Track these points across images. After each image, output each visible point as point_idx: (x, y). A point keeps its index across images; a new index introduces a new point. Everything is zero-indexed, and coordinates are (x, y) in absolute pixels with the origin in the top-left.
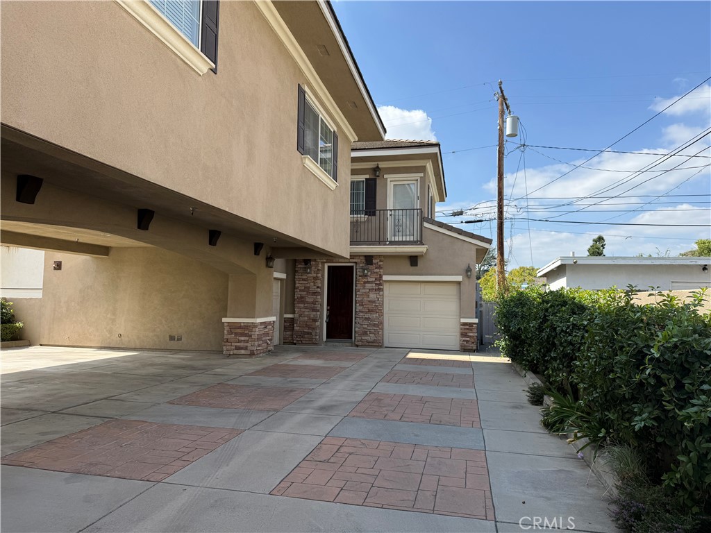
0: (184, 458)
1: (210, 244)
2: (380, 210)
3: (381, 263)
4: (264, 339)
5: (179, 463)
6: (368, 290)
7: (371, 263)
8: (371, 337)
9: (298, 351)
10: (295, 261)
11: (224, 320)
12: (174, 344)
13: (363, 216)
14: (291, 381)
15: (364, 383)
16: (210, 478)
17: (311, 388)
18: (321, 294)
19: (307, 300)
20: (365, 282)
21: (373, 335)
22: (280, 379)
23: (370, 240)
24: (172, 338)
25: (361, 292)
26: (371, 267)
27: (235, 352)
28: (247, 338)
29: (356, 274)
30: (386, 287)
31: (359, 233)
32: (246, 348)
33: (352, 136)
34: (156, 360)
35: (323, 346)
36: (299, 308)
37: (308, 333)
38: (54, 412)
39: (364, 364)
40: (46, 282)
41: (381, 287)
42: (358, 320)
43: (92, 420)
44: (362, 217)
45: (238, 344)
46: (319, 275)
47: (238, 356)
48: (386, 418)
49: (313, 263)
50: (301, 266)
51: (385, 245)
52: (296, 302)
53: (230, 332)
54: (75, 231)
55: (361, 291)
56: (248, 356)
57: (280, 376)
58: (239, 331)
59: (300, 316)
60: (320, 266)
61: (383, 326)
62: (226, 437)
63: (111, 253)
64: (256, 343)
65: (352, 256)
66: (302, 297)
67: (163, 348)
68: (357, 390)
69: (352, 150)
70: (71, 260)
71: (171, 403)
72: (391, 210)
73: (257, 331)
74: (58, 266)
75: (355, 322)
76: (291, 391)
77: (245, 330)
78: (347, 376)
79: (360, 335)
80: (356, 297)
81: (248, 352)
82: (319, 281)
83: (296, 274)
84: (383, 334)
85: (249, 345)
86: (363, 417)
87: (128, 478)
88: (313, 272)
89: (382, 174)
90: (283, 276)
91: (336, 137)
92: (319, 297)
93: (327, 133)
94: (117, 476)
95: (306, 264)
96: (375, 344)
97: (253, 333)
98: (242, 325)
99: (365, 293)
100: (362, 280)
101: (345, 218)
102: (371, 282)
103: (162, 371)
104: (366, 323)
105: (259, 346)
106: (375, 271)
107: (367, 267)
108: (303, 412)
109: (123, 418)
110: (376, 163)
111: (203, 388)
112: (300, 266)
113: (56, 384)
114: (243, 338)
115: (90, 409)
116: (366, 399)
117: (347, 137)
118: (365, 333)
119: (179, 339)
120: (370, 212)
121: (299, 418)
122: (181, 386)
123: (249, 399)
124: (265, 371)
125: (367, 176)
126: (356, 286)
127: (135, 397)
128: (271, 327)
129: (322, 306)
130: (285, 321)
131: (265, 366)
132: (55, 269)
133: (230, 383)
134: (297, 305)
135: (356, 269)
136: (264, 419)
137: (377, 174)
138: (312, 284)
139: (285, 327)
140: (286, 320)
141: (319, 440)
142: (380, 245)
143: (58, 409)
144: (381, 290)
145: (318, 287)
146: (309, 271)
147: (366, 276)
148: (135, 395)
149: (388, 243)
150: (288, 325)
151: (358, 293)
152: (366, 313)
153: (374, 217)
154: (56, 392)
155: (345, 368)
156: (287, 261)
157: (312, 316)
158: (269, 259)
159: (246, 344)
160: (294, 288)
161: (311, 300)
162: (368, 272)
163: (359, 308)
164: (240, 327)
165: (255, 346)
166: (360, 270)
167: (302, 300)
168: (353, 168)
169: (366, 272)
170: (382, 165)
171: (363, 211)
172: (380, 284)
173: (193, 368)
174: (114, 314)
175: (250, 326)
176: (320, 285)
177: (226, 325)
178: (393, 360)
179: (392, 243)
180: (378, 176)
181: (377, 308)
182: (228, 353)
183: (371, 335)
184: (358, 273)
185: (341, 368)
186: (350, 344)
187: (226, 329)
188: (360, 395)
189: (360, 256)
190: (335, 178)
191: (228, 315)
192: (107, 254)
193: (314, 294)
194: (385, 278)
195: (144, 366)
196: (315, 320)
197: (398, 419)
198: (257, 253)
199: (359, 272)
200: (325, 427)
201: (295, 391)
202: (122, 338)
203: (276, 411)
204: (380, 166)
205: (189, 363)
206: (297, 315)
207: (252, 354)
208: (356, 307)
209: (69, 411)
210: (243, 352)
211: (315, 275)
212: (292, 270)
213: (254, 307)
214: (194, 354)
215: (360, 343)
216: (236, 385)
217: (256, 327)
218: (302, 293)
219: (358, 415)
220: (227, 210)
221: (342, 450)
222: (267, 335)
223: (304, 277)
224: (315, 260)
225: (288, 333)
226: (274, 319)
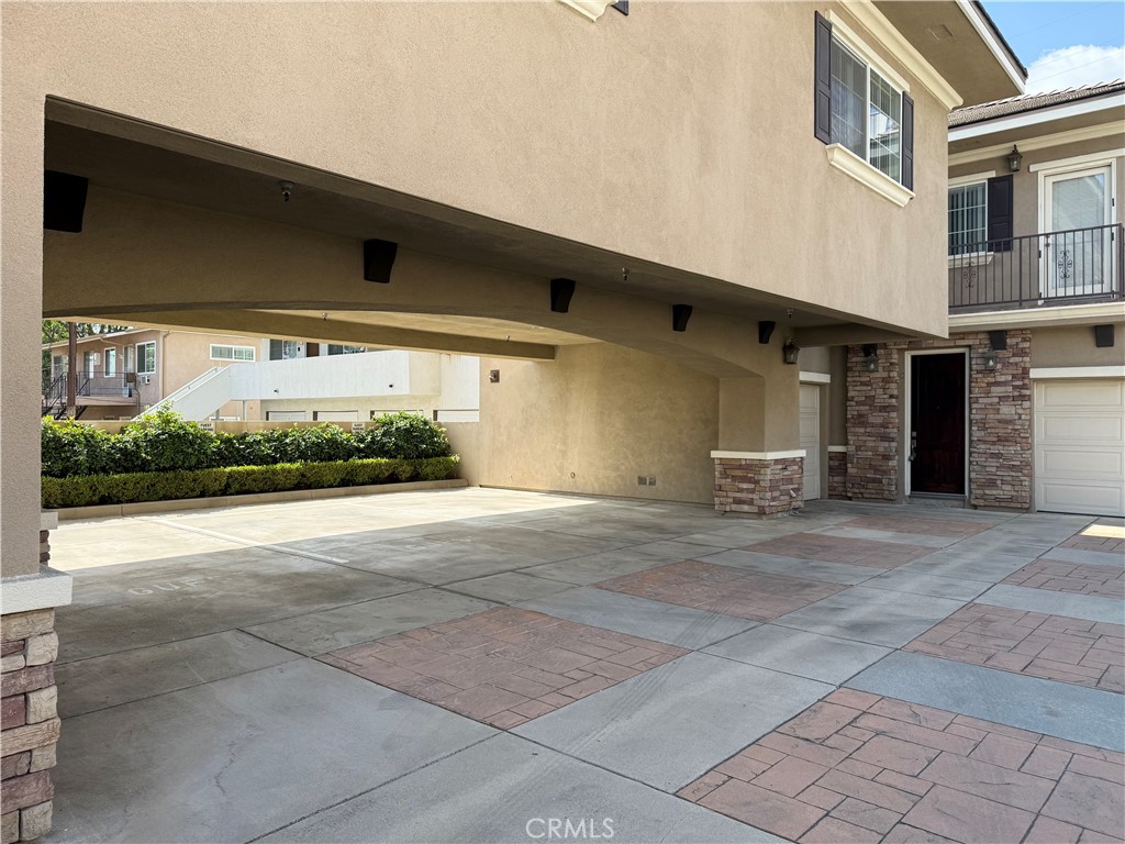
0: (566, 691)
1: (675, 329)
2: (1021, 238)
3: (1027, 345)
4: (782, 488)
5: (554, 699)
6: (997, 400)
7: (1003, 346)
8: (1006, 491)
9: (851, 511)
10: (846, 350)
11: (715, 454)
12: (645, 490)
13: (982, 253)
14: (814, 568)
15: (965, 583)
16: (587, 739)
17: (848, 583)
18: (899, 409)
19: (871, 420)
20: (990, 384)
21: (1009, 487)
22: (796, 561)
23: (998, 299)
24: (642, 481)
25: (982, 402)
26: (1001, 353)
27: (734, 507)
28: (752, 486)
29: (971, 369)
30: (1038, 393)
31: (974, 290)
32: (751, 502)
33: (949, 96)
34: (614, 514)
35: (904, 504)
36: (855, 434)
37: (874, 481)
38: (436, 587)
39: (978, 544)
40: (484, 399)
41: (1027, 392)
42: (976, 457)
43: (476, 603)
44: (983, 256)
45: (738, 495)
46: (894, 374)
47: (738, 515)
48: (990, 663)
49: (880, 352)
50: (859, 359)
51: (1037, 306)
52: (849, 425)
53: (725, 475)
54: (496, 325)
55: (981, 400)
56: (755, 516)
57: (798, 556)
58: (738, 473)
59: (858, 448)
60: (896, 356)
61: (1032, 468)
62: (652, 660)
63: (558, 355)
64: (768, 495)
65: (956, 334)
66: (860, 416)
67: (630, 495)
68: (942, 596)
69: (950, 128)
70: (512, 367)
71: (598, 586)
72: (1047, 235)
73: (768, 475)
74: (496, 377)
75: (970, 462)
76: (808, 586)
77: (749, 472)
78: (932, 566)
79: (982, 486)
80: (970, 413)
81: (755, 509)
82: (893, 386)
83: (849, 374)
84: (1031, 488)
85: (755, 496)
86: (937, 655)
87: (466, 714)
88: (880, 369)
89: (1024, 164)
90: (825, 378)
91: (908, 103)
92: (894, 415)
93: (886, 99)
94: (452, 707)
95: (866, 356)
96: (1013, 505)
97: (761, 477)
98: (743, 462)
99: (991, 404)
100: (983, 380)
101: (937, 260)
102: (1004, 384)
103: (614, 531)
104: (993, 463)
105: (773, 499)
106: (1012, 360)
107: (994, 353)
108: (813, 629)
109: (519, 605)
110: (1011, 144)
111: (661, 564)
112: (855, 359)
113: (464, 543)
114: (745, 486)
115: (484, 585)
116: (957, 616)
117: (936, 101)
118: (992, 484)
119: (652, 483)
120: (998, 244)
121: (801, 640)
122: (628, 559)
123: (725, 593)
124: (776, 545)
125: (993, 174)
126: (970, 392)
127: (553, 572)
128: (796, 467)
129: (901, 430)
130: (830, 459)
131: (778, 535)
132: (492, 381)
133: (705, 560)
134: (852, 429)
135: (971, 359)
136: (734, 633)
137: (1015, 166)
138: (880, 391)
139: (830, 468)
140: (833, 456)
141: (821, 691)
142: (1021, 307)
143: (443, 581)
144: (1029, 398)
145: (891, 397)
146: (872, 366)
147: (992, 371)
148: (556, 568)
149: (1040, 302)
150: (836, 466)
151: (974, 406)
152: (994, 443)
153: (1006, 255)
154: (457, 555)
155: (934, 549)
156: (832, 350)
157: (881, 449)
158: (789, 350)
159: (750, 496)
160: (846, 399)
161: (879, 421)
162: (996, 363)
163: (977, 434)
164: (740, 467)
165: (766, 500)
166: (979, 361)
167: (861, 420)
168: (953, 163)
169: (991, 363)
170: (1025, 146)
171: (983, 243)
172: (1024, 387)
173: (661, 530)
174: (565, 443)
175: (756, 466)
176: (895, 392)
177: (717, 462)
178: (1048, 539)
179: (1050, 302)
180: (1017, 170)
181: (1018, 435)
182: (723, 508)
183: (1004, 487)
184: (974, 367)
185: (927, 549)
186: (961, 503)
187: (718, 468)
188: (947, 606)
189: (977, 333)
190: (908, 182)
191: (720, 445)
192: (552, 356)
193: (884, 408)
194: (1034, 373)
195: (594, 521)
196: (887, 458)
197: (1018, 668)
198: (764, 339)
199: (977, 364)
200: (846, 667)
201: (816, 586)
202: (576, 478)
203: (763, 620)
204: (1020, 150)
205: (659, 521)
206: (851, 448)
207: (761, 513)
208: (972, 433)
209: (456, 586)
210: (746, 508)
211: (885, 375)
212: (841, 366)
213: (762, 432)
214: (674, 507)
215: (981, 502)
216: (714, 565)
217: (766, 466)
218: (861, 408)
219: (926, 648)
220: (657, 260)
221: (862, 722)
222: (790, 480)
223: (864, 379)
224: (885, 346)
225: (836, 479)
226: (802, 453)
